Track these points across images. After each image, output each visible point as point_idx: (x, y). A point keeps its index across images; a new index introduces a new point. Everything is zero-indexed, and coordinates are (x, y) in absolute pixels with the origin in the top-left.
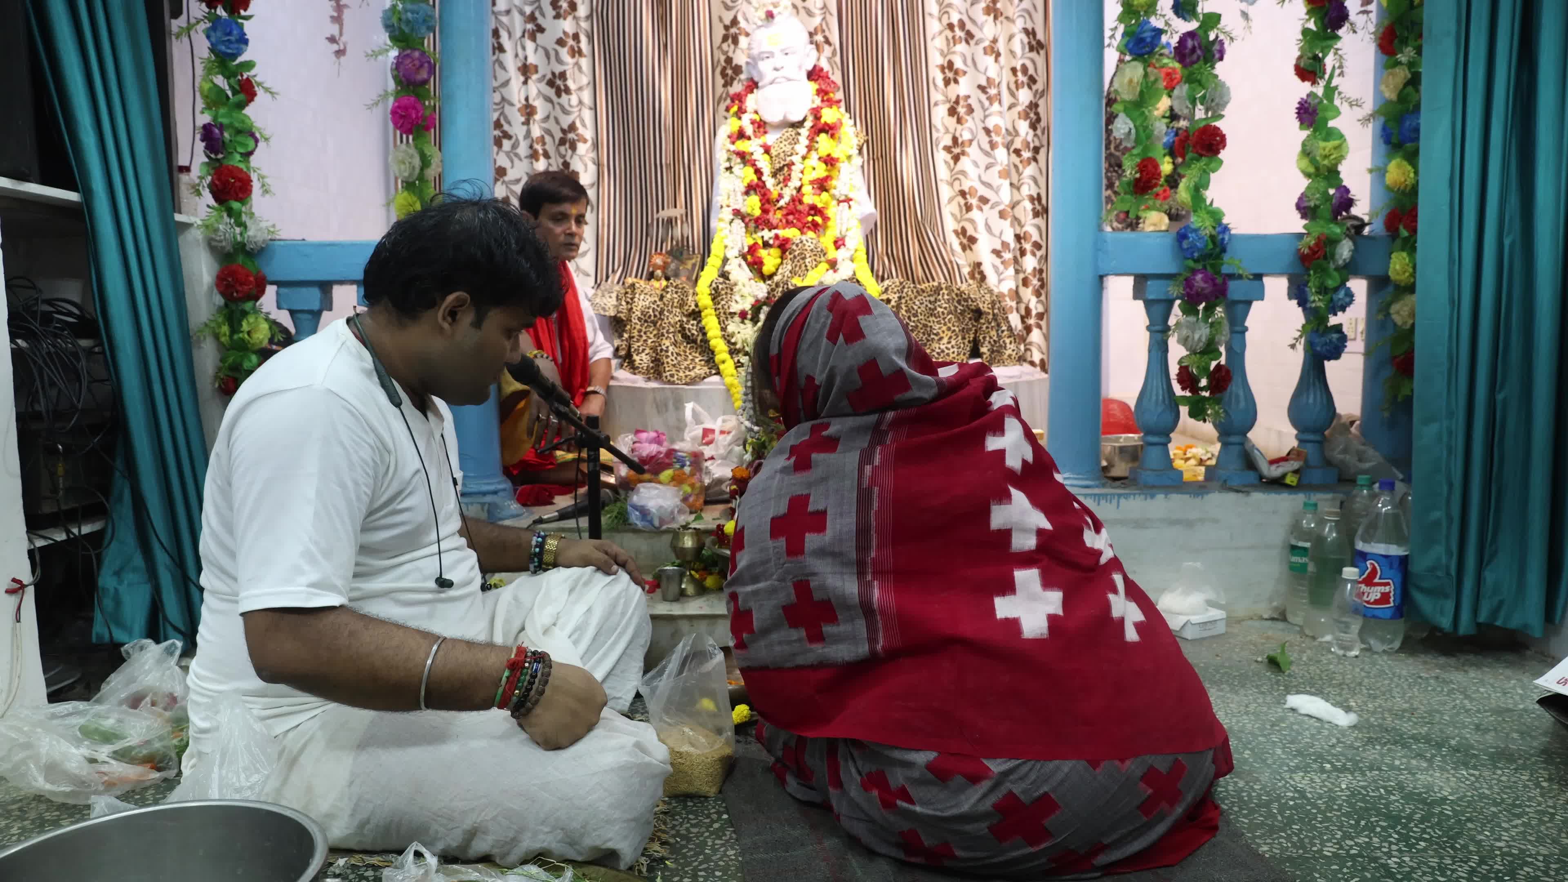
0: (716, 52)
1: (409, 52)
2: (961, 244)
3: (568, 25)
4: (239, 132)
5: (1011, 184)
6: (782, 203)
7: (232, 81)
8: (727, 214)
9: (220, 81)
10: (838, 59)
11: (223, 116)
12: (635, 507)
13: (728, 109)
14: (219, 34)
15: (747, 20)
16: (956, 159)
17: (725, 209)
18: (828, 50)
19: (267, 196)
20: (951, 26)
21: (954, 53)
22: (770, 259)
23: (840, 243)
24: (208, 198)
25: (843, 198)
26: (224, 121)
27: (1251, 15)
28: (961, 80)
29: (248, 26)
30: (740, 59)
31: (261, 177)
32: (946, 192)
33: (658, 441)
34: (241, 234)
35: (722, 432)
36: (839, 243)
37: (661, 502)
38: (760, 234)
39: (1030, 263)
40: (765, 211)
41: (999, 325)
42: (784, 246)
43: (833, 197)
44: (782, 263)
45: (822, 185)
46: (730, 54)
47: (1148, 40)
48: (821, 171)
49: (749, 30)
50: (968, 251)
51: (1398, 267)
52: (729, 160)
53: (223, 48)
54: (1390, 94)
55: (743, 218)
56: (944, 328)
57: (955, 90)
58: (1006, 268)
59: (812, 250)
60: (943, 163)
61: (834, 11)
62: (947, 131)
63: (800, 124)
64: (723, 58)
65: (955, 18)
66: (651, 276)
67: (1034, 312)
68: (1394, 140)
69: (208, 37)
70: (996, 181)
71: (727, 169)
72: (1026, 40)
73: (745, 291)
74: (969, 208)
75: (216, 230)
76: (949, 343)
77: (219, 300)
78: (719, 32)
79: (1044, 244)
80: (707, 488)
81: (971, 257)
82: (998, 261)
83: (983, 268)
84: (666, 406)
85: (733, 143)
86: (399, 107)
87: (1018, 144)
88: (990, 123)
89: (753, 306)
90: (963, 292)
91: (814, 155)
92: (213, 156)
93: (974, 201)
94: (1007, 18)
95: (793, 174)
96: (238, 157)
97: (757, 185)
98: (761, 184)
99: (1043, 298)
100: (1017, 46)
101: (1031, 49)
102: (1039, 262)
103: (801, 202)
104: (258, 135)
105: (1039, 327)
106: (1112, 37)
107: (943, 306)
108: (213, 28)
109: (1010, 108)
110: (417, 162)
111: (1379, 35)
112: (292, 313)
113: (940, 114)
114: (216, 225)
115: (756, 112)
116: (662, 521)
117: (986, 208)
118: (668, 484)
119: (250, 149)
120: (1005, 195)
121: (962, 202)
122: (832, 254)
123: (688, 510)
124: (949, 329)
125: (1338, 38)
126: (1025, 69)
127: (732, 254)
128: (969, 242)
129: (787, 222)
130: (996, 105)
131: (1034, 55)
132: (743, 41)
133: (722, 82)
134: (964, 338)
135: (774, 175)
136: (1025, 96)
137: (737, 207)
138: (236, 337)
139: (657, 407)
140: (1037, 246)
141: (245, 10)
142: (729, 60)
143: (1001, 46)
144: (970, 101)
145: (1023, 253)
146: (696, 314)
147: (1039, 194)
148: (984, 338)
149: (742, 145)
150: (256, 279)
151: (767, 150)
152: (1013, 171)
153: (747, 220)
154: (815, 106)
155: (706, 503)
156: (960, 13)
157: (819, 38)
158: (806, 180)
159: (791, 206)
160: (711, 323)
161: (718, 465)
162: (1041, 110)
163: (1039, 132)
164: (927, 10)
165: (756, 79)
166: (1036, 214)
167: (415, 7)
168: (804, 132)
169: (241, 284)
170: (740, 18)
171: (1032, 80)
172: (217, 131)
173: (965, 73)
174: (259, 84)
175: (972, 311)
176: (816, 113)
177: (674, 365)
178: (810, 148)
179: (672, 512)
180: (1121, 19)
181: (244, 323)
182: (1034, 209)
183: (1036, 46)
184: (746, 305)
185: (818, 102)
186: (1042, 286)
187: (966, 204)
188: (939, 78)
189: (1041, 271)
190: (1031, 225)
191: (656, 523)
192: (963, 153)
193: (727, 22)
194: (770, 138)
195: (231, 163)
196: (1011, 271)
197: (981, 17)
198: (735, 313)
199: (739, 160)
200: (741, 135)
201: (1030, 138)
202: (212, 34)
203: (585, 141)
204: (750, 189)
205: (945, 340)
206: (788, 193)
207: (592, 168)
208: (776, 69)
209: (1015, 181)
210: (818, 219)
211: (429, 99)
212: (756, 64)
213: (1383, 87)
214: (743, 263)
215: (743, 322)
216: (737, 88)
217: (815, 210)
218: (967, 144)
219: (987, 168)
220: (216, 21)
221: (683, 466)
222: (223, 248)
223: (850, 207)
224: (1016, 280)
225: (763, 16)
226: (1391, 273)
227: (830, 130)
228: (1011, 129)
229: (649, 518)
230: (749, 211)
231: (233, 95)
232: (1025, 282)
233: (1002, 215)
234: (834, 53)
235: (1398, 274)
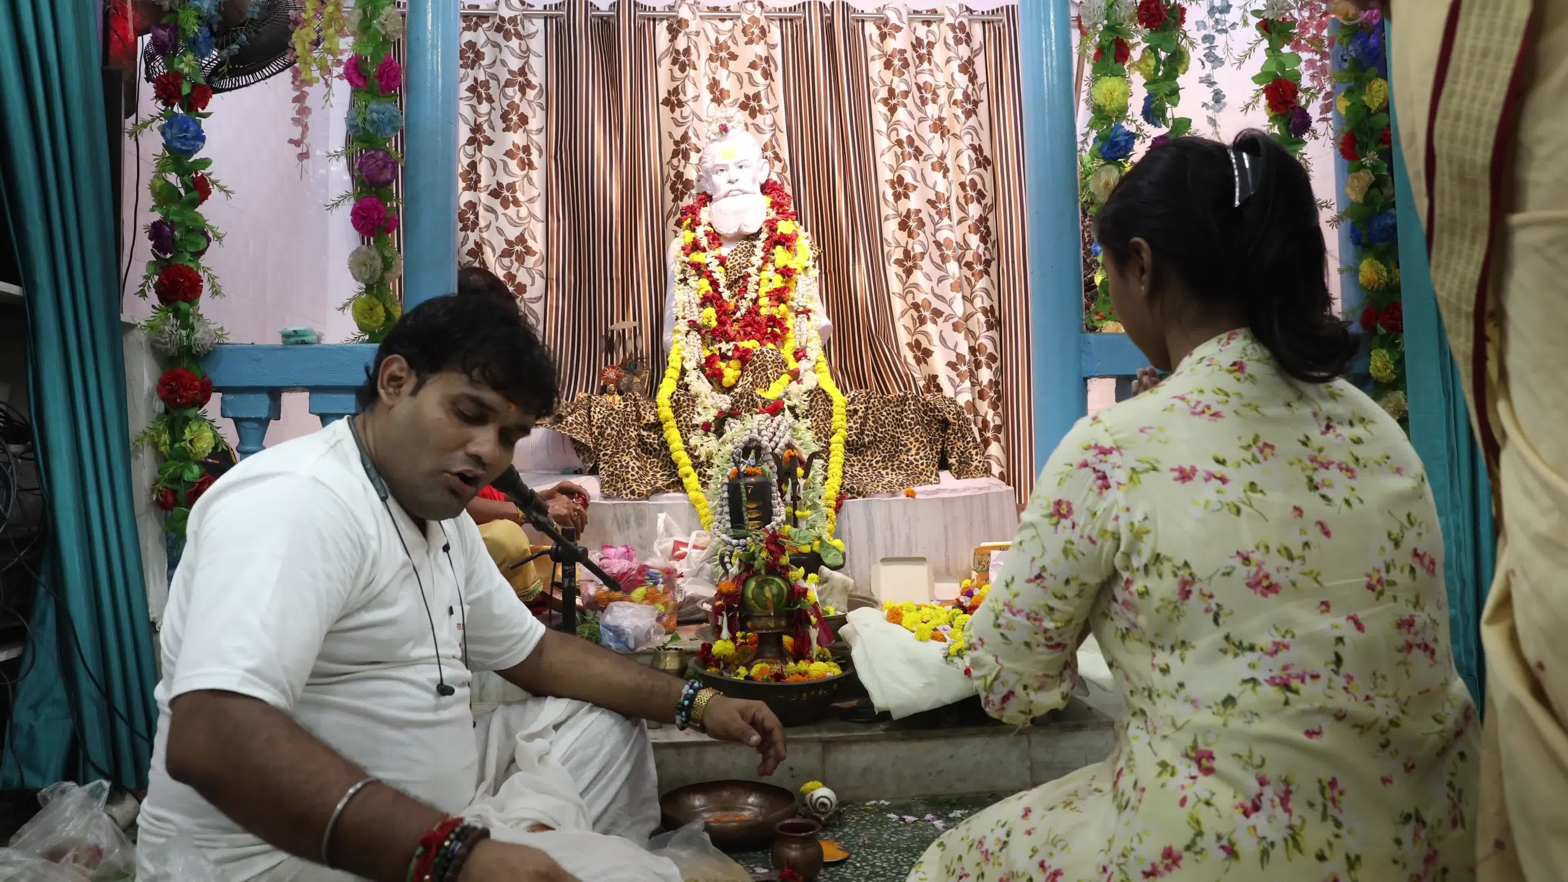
0: (665, 167)
1: (372, 152)
2: (915, 357)
3: (517, 138)
4: (190, 231)
5: (964, 297)
6: (738, 315)
7: (186, 178)
8: (683, 326)
9: (173, 178)
10: (788, 174)
11: (174, 214)
12: (608, 627)
13: (679, 223)
14: (175, 130)
15: (697, 136)
16: (909, 272)
17: (680, 321)
18: (778, 166)
19: (217, 297)
20: (899, 143)
21: (903, 168)
22: (730, 372)
23: (801, 354)
24: (153, 298)
25: (801, 309)
26: (176, 219)
27: (1218, 122)
28: (912, 195)
29: (205, 123)
30: (691, 174)
31: (211, 278)
32: (898, 305)
33: (628, 555)
34: (188, 336)
35: (695, 547)
36: (799, 354)
37: (638, 622)
38: (717, 346)
39: (985, 375)
40: (721, 323)
41: (963, 436)
42: (744, 357)
43: (791, 308)
44: (742, 375)
45: (779, 296)
46: (681, 169)
47: (1123, 143)
48: (778, 282)
49: (699, 146)
50: (923, 365)
51: (1379, 364)
52: (683, 271)
53: (178, 145)
54: (1356, 196)
55: (699, 331)
56: (912, 439)
57: (904, 205)
58: (962, 381)
59: (773, 362)
60: (894, 276)
61: (784, 129)
62: (898, 245)
63: (756, 236)
64: (672, 173)
65: (903, 135)
66: (603, 391)
67: (992, 425)
68: (1364, 240)
69: (163, 134)
70: (949, 294)
71: (681, 281)
72: (973, 156)
73: (708, 402)
74: (922, 321)
75: (162, 332)
76: (917, 454)
77: (159, 406)
78: (669, 147)
79: (998, 356)
80: (680, 606)
81: (926, 370)
82: (953, 374)
83: (938, 381)
84: (628, 522)
85: (687, 255)
86: (360, 208)
87: (969, 257)
88: (941, 236)
89: (716, 418)
90: (929, 402)
91: (770, 266)
92: (162, 255)
93: (927, 314)
94: (954, 135)
95: (750, 286)
96: (188, 256)
97: (713, 296)
98: (716, 295)
99: (1000, 410)
100: (965, 162)
101: (979, 165)
102: (995, 375)
103: (757, 313)
104: (210, 234)
105: (998, 440)
106: (1085, 141)
107: (909, 417)
108: (170, 125)
109: (960, 222)
110: (378, 264)
111: (1340, 140)
112: (237, 421)
113: (891, 228)
114: (162, 327)
115: (710, 225)
116: (638, 643)
117: (940, 320)
118: (640, 603)
119: (201, 248)
120: (959, 308)
121: (916, 315)
122: (792, 365)
123: (664, 630)
124: (917, 440)
125: (1304, 143)
126: (973, 184)
127: (690, 365)
128: (923, 355)
129: (745, 334)
130: (946, 221)
131: (981, 170)
132: (694, 157)
133: (672, 196)
134: (932, 450)
135: (729, 287)
136: (974, 210)
137: (692, 318)
138: (177, 445)
139: (618, 524)
140: (992, 358)
141: (203, 108)
142: (679, 175)
143: (949, 162)
144: (921, 215)
145: (978, 365)
146: (657, 426)
147: (992, 306)
148: (952, 448)
149: (698, 257)
150: (202, 384)
151: (722, 261)
152: (965, 283)
153: (703, 331)
154: (770, 218)
155: (679, 623)
156: (909, 130)
157: (769, 154)
158: (763, 291)
159: (748, 319)
160: (673, 435)
161: (690, 583)
162: (991, 224)
163: (989, 245)
164: (875, 128)
165: (709, 192)
166: (990, 327)
167: (381, 108)
168: (760, 244)
169: (185, 389)
170: (691, 134)
171: (981, 195)
172: (167, 229)
173: (915, 188)
174: (214, 183)
175: (939, 421)
176: (771, 225)
177: (635, 480)
178: (765, 260)
179: (648, 632)
180: (1091, 126)
181: (187, 431)
182: (987, 322)
183: (983, 162)
184: (710, 416)
185: (773, 214)
186: (999, 399)
187: (919, 317)
188: (889, 193)
189: (997, 383)
190: (985, 340)
191: (631, 644)
192: (915, 266)
193: (678, 138)
194: (725, 251)
195: (180, 263)
196: (967, 384)
197: (928, 135)
198: (697, 426)
199: (694, 272)
200: (695, 246)
201: (981, 251)
202: (168, 130)
203: (534, 254)
204: (706, 301)
205: (913, 452)
206: (744, 305)
207: (540, 282)
208: (730, 182)
209: (968, 294)
210: (777, 330)
211: (391, 200)
212: (710, 177)
213: (1348, 191)
214: (702, 375)
215: (706, 435)
216: (688, 201)
217: (772, 320)
218: (919, 258)
219: (940, 281)
220: (172, 118)
221: (656, 583)
222: (167, 350)
223: (808, 318)
224: (972, 393)
225: (717, 130)
226: (1371, 371)
227: (786, 241)
228: (962, 243)
229: (623, 639)
230: (705, 322)
231: (186, 193)
232: (981, 395)
233: (956, 328)
234: (784, 169)
235: (1379, 371)
